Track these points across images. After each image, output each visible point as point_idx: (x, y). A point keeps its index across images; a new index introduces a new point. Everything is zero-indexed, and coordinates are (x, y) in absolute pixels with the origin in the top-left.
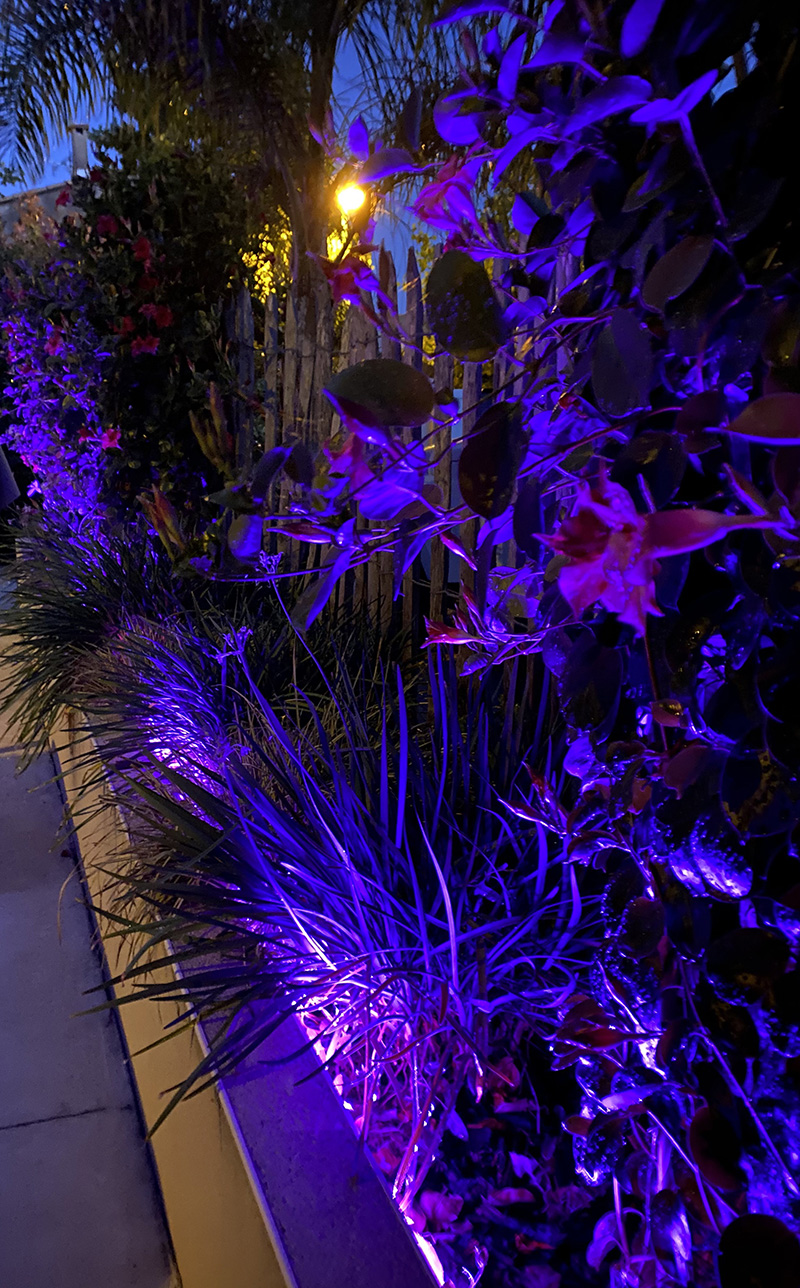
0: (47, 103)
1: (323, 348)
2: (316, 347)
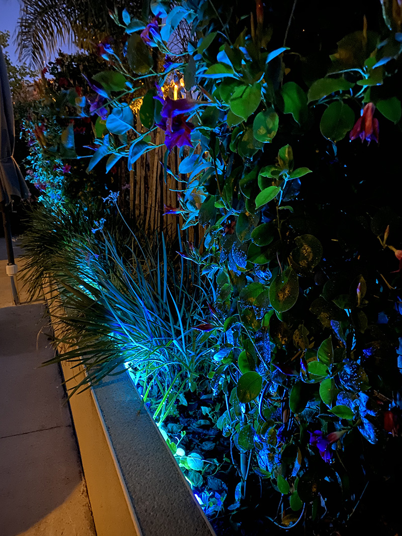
0: (45, 39)
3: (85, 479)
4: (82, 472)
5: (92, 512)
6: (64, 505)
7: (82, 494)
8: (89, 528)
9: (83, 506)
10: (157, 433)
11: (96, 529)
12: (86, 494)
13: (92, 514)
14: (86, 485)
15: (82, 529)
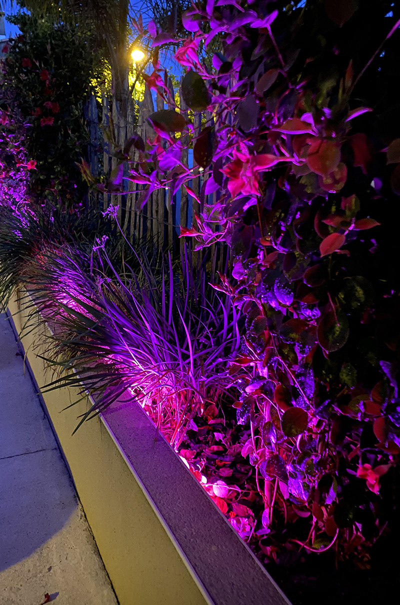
1: (130, 123)
2: (127, 122)
3: (81, 503)
4: (76, 496)
5: (94, 537)
6: (64, 530)
7: (81, 518)
8: (93, 552)
9: (84, 530)
10: (179, 461)
11: (101, 553)
12: (85, 518)
13: (94, 538)
14: (83, 510)
15: (87, 553)
